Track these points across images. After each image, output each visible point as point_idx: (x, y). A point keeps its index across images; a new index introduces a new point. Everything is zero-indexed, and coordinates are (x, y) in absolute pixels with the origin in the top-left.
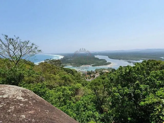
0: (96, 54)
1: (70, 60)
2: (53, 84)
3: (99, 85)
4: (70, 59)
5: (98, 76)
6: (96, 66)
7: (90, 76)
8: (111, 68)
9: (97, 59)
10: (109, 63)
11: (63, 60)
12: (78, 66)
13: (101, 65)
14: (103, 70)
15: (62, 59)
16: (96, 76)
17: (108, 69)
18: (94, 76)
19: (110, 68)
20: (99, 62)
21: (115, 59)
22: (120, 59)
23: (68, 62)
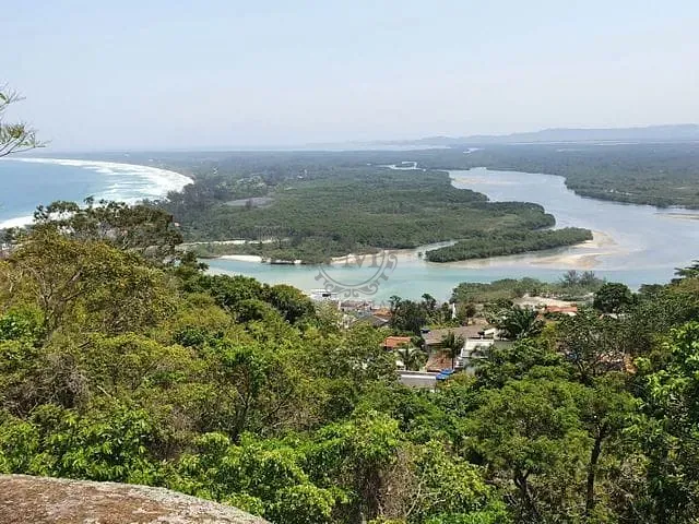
0: (466, 164)
1: (248, 206)
2: (158, 415)
3: (558, 432)
4: (242, 203)
5: (486, 343)
6: (462, 258)
7: (420, 344)
8: (588, 281)
9: (474, 200)
10: (578, 237)
11: (181, 211)
12: (309, 262)
13: (500, 254)
14: (519, 294)
15: (173, 195)
16: (470, 345)
17: (565, 285)
18: (451, 347)
19: (580, 276)
20: (490, 226)
21: (624, 201)
22: (661, 204)
23: (226, 223)
